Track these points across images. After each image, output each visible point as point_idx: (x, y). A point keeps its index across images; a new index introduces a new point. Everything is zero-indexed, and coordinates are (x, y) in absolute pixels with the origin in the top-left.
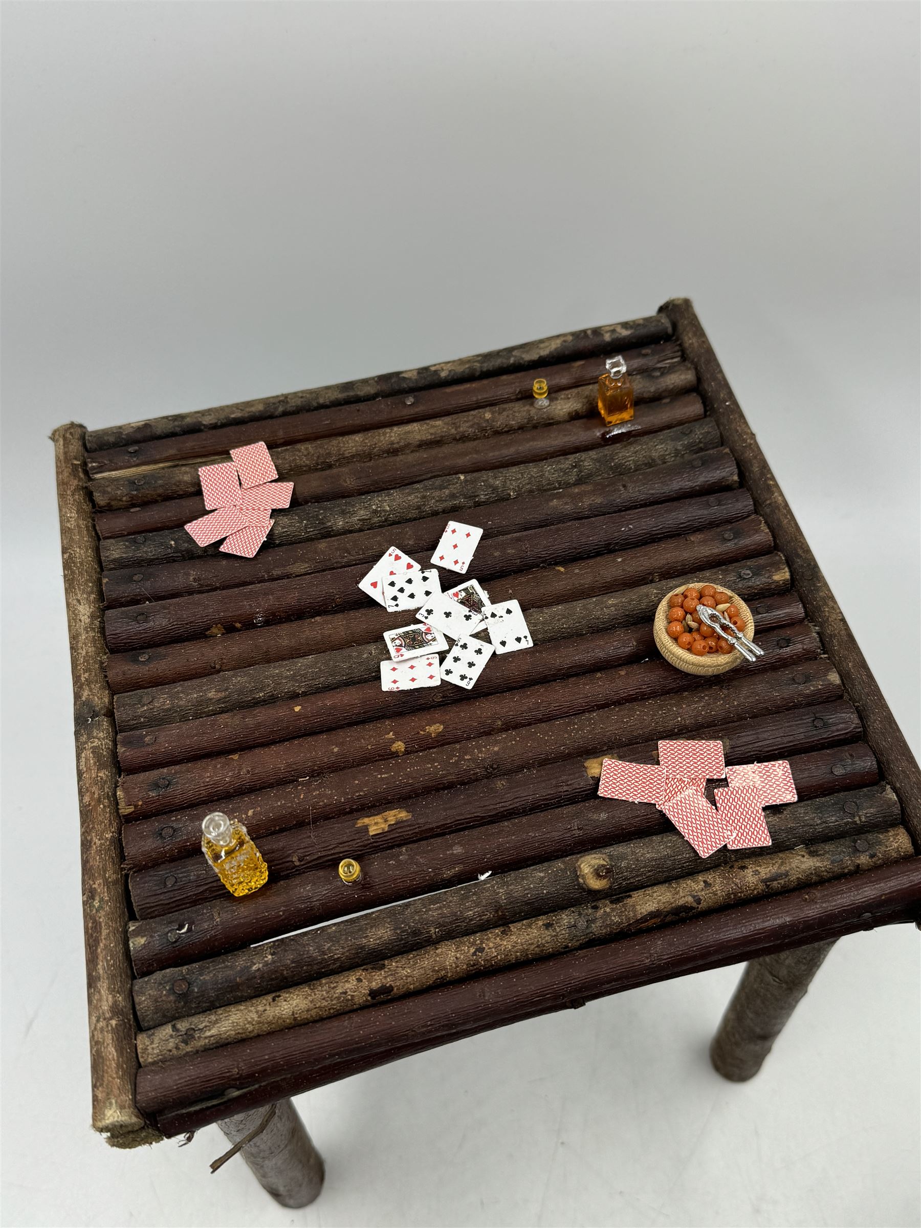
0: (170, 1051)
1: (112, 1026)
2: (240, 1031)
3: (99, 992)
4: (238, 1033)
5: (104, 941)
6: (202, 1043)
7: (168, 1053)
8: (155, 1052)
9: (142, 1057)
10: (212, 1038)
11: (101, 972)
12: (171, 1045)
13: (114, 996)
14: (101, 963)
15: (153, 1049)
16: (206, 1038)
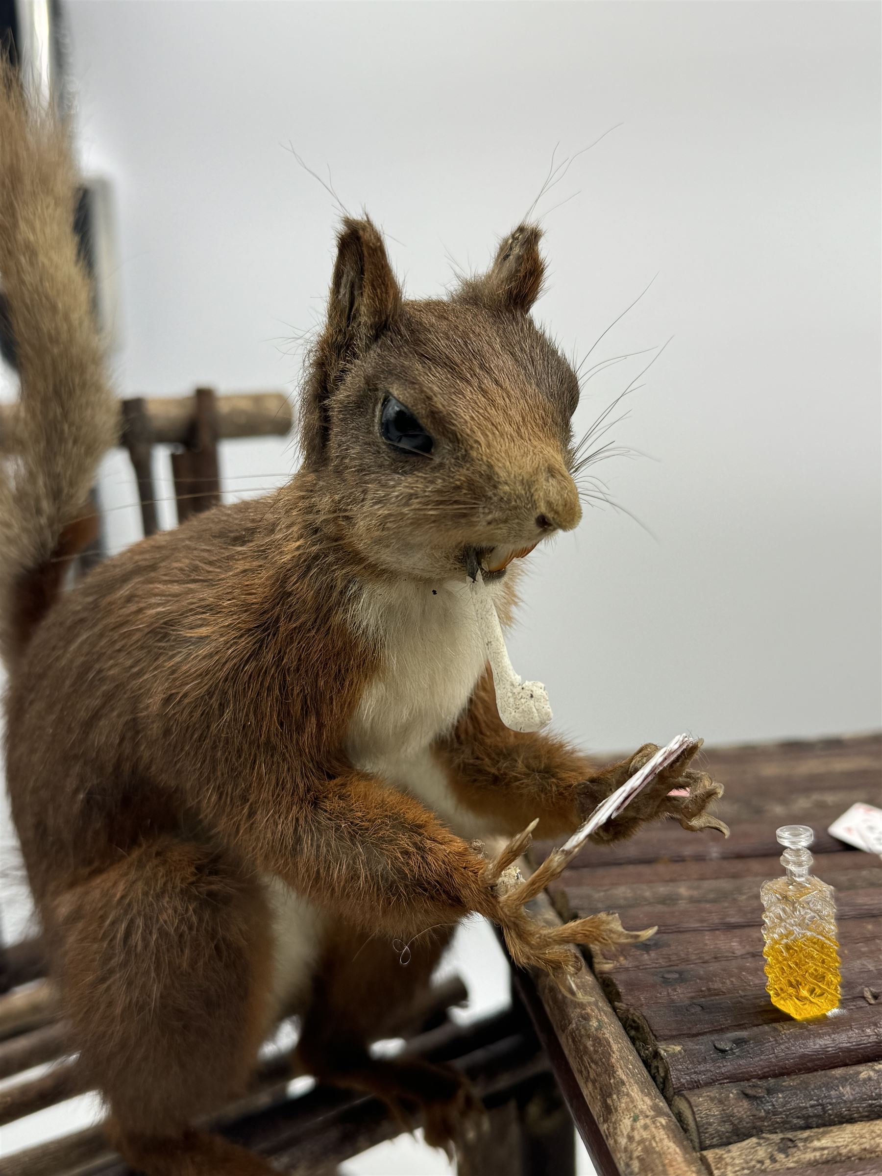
0: (761, 1162)
1: (660, 1123)
2: (867, 1146)
3: (628, 1095)
4: (865, 1149)
5: (618, 1053)
6: (810, 1156)
7: (759, 1166)
8: (737, 1161)
9: (717, 1168)
10: (826, 1152)
11: (624, 1078)
12: (761, 1153)
13: (652, 1100)
14: (620, 1070)
15: (733, 1158)
16: (815, 1150)
